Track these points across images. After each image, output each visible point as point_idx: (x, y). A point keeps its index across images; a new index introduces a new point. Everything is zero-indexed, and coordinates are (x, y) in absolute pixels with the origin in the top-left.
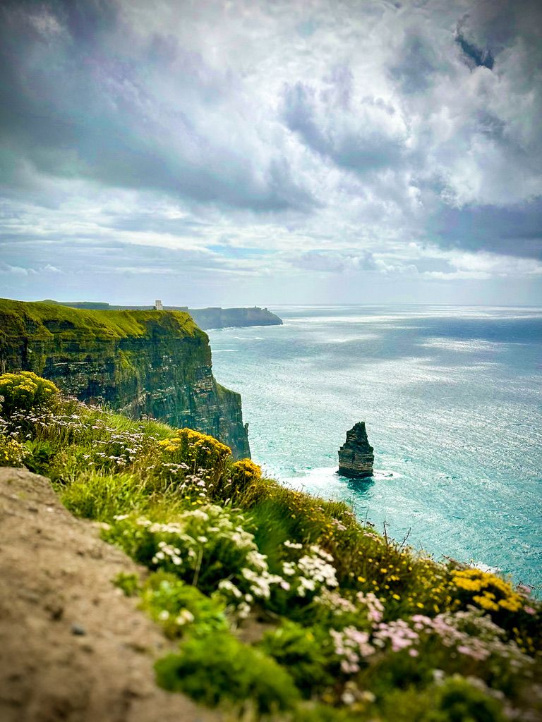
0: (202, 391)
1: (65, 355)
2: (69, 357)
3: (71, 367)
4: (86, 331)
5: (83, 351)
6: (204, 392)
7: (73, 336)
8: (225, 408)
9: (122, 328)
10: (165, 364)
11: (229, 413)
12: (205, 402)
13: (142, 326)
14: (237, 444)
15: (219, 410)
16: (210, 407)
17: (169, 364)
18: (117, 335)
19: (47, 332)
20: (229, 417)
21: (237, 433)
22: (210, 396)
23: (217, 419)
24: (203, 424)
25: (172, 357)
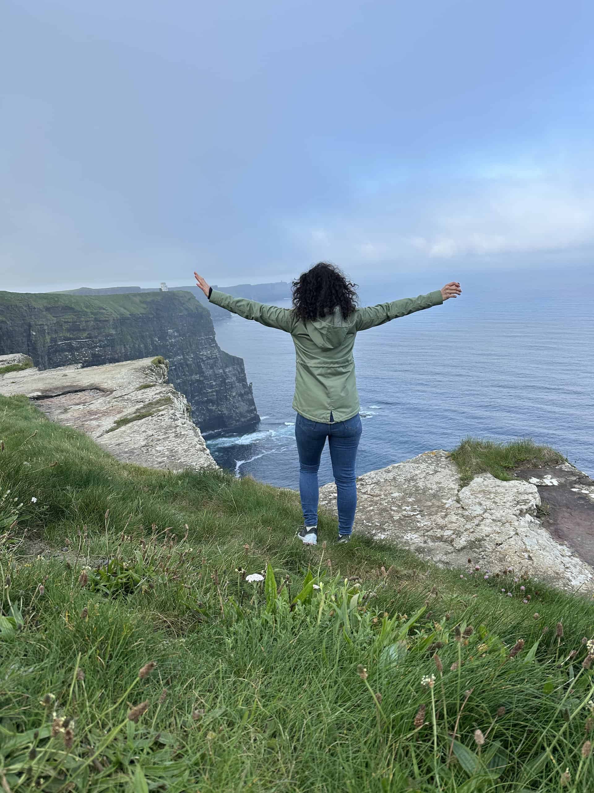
0: (209, 358)
1: (68, 335)
2: (71, 336)
3: (74, 344)
4: (85, 314)
5: (84, 330)
6: (210, 359)
7: (73, 318)
8: (229, 371)
9: (125, 308)
10: (171, 337)
11: (234, 375)
12: (212, 368)
13: (145, 306)
14: (243, 401)
15: (225, 373)
16: (216, 372)
17: (175, 337)
18: (115, 315)
19: (49, 316)
20: (234, 378)
21: (243, 392)
22: (215, 362)
23: (224, 382)
24: (211, 387)
25: (178, 331)
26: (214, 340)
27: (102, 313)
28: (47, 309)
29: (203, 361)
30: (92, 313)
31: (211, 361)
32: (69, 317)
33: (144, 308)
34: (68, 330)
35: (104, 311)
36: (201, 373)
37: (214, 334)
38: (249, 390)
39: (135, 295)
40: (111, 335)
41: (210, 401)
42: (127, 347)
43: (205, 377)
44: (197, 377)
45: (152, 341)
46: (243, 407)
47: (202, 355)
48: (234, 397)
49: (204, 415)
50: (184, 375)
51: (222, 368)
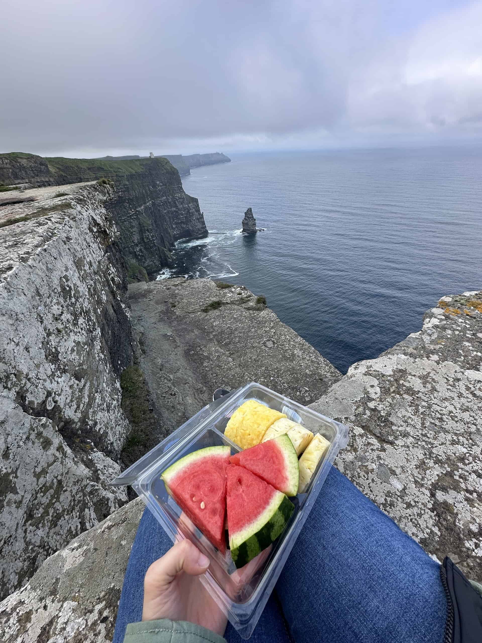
4: (111, 172)
7: (104, 174)
8: (191, 206)
9: (132, 169)
10: (159, 186)
11: (194, 208)
12: (182, 204)
13: (143, 167)
14: (199, 222)
15: (189, 207)
16: (184, 206)
17: (161, 186)
18: (127, 173)
19: (91, 173)
20: (194, 210)
21: (199, 217)
22: (183, 201)
23: (188, 211)
24: (182, 215)
25: (162, 183)
26: (181, 188)
27: (119, 172)
28: (89, 169)
29: (177, 200)
30: (114, 172)
31: (181, 200)
32: (102, 174)
33: (143, 169)
35: (121, 170)
36: (176, 206)
37: (181, 184)
38: (202, 216)
39: (136, 160)
40: (127, 185)
41: (182, 222)
42: (136, 192)
43: (178, 209)
44: (174, 209)
45: (149, 188)
46: (199, 226)
47: (176, 196)
48: (194, 220)
49: (180, 230)
50: (168, 208)
51: (187, 204)
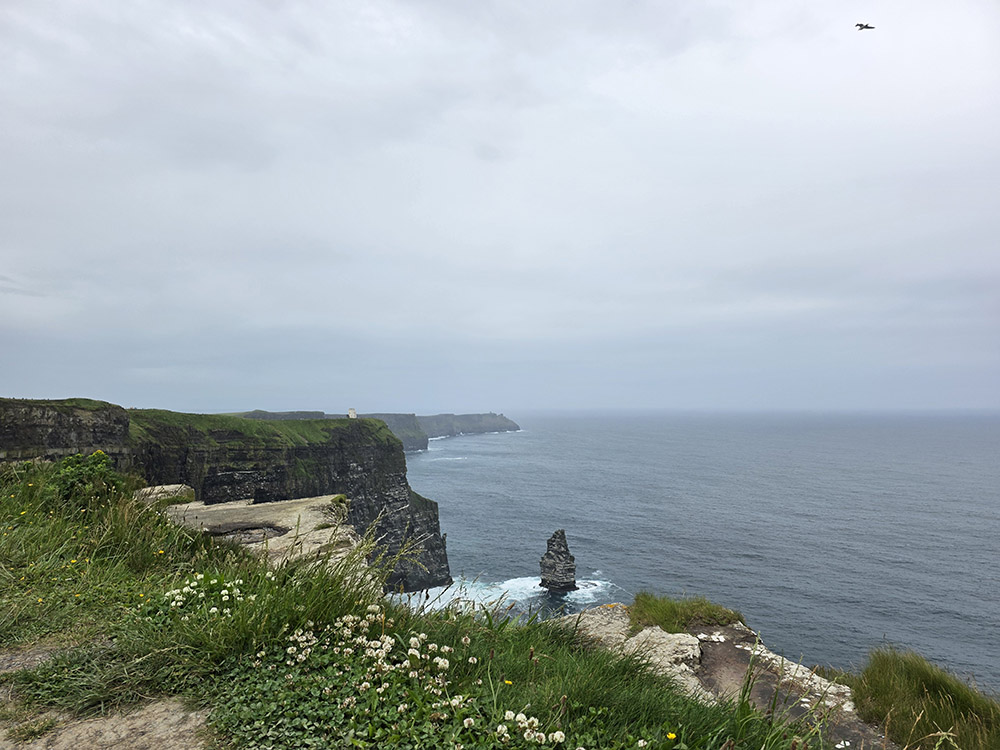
0: (395, 500)
1: (231, 465)
2: (235, 466)
3: (237, 476)
4: (256, 441)
5: (251, 460)
6: (397, 501)
7: (240, 445)
8: (420, 518)
9: (303, 436)
10: (354, 471)
11: (426, 522)
13: (327, 434)
14: (433, 556)
15: (414, 519)
16: (404, 517)
17: (358, 473)
18: (291, 444)
19: (213, 442)
20: (425, 527)
21: (434, 545)
23: (411, 530)
24: (395, 536)
25: (362, 466)
26: (404, 479)
27: (276, 441)
28: (212, 433)
29: (389, 503)
30: (264, 440)
31: (398, 504)
32: (236, 444)
33: (326, 437)
34: (232, 459)
35: (278, 438)
37: (405, 470)
38: (442, 543)
39: (316, 421)
40: (283, 467)
42: (300, 482)
43: (389, 523)
45: (330, 476)
46: (433, 565)
47: (389, 496)
48: (423, 551)
51: (410, 512)
